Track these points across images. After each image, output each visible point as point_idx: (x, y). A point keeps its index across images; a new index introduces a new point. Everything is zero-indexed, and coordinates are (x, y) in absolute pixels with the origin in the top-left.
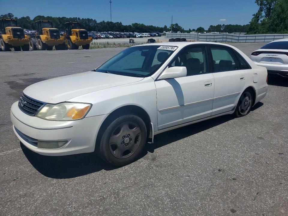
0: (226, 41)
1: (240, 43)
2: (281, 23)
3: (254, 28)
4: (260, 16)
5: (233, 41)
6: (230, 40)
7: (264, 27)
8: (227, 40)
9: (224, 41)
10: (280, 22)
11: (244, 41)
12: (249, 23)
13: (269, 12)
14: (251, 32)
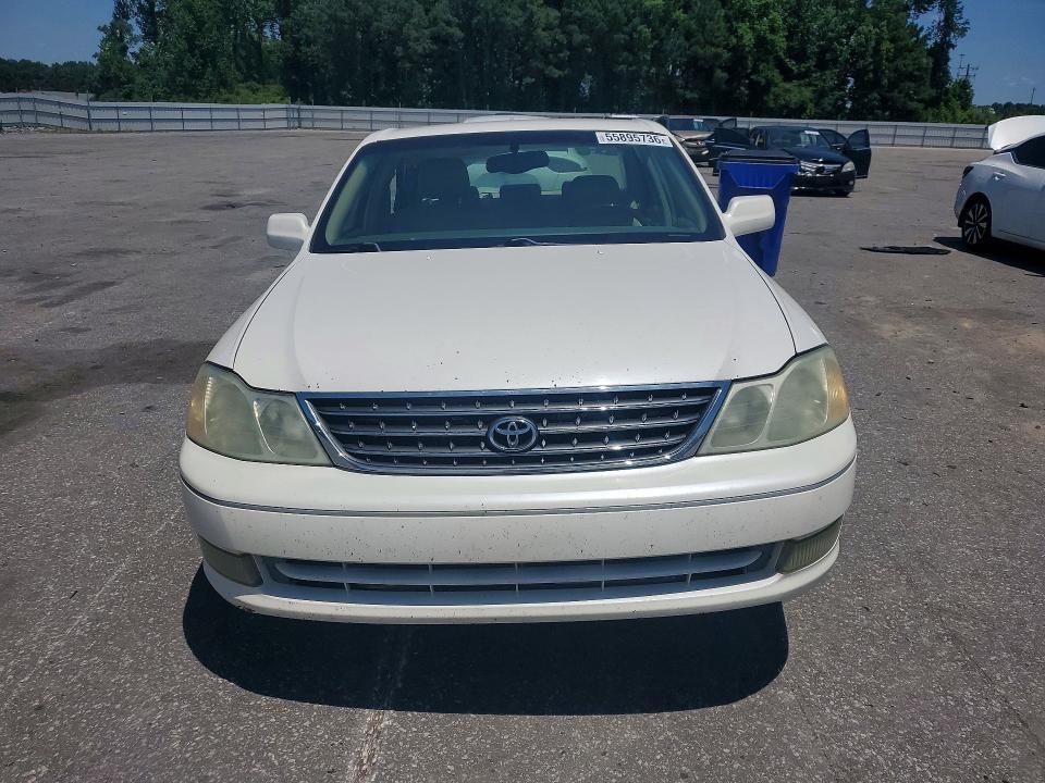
0: (39, 125)
1: (100, 131)
2: (204, 66)
3: (118, 78)
4: (127, 37)
5: (67, 124)
6: (56, 122)
7: (153, 78)
8: (42, 120)
9: (31, 125)
10: (202, 65)
11: (114, 126)
12: (94, 56)
13: (154, 23)
14: (111, 92)
